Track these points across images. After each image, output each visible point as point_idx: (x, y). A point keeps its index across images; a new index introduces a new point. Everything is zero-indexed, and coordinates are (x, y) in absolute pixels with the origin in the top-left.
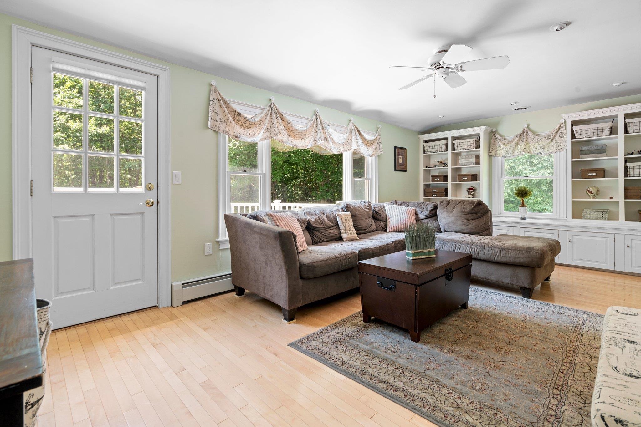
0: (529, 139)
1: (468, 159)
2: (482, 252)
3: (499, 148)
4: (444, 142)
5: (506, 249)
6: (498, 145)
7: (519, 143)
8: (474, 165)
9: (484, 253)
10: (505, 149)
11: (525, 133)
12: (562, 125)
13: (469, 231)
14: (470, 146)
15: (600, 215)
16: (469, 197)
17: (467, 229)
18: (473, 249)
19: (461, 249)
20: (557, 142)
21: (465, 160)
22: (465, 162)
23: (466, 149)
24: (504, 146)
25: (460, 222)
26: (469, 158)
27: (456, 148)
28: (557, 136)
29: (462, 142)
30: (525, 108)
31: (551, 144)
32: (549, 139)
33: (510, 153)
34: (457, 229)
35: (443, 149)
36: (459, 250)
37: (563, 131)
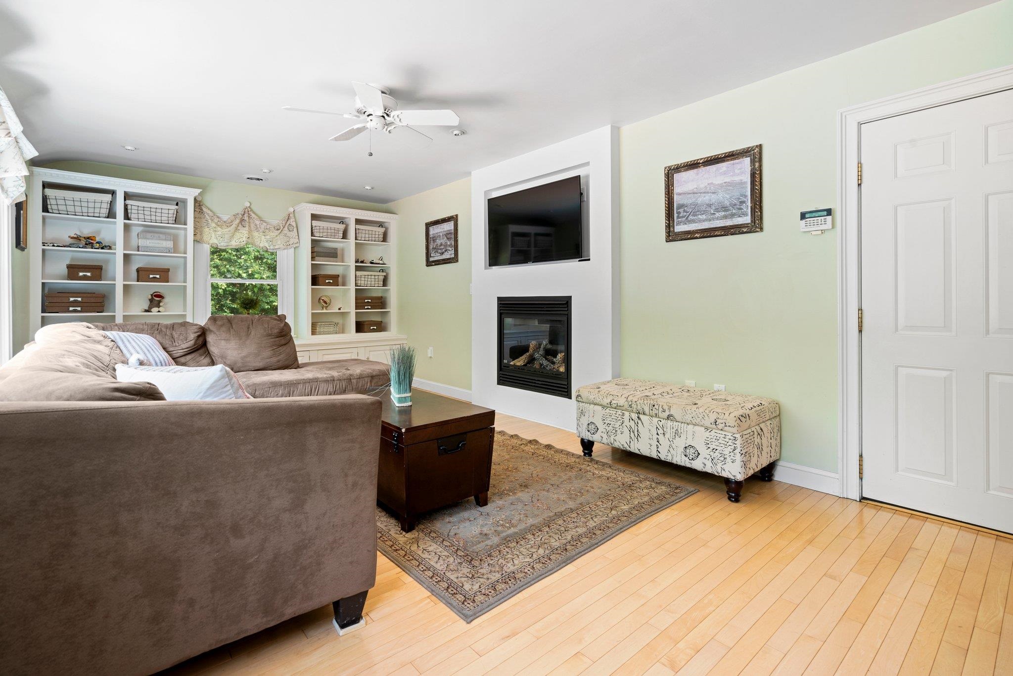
0: (252, 225)
1: (158, 241)
2: (350, 387)
3: (206, 230)
4: (108, 197)
5: (376, 376)
6: (205, 224)
7: (239, 228)
8: (169, 252)
9: (352, 388)
10: (219, 233)
11: (246, 215)
12: (291, 215)
13: (280, 364)
14: (167, 219)
15: (332, 329)
16: (159, 311)
17: (279, 361)
18: (338, 386)
19: (320, 391)
20: (285, 235)
21: (150, 241)
22: (151, 245)
23: (157, 221)
24: (219, 229)
25: (267, 353)
26: (160, 240)
27: (132, 216)
28: (286, 228)
29: (150, 206)
30: (262, 180)
31: (278, 237)
32: (278, 230)
33: (226, 241)
34: (260, 364)
35: (105, 211)
36: (318, 392)
37: (292, 223)
